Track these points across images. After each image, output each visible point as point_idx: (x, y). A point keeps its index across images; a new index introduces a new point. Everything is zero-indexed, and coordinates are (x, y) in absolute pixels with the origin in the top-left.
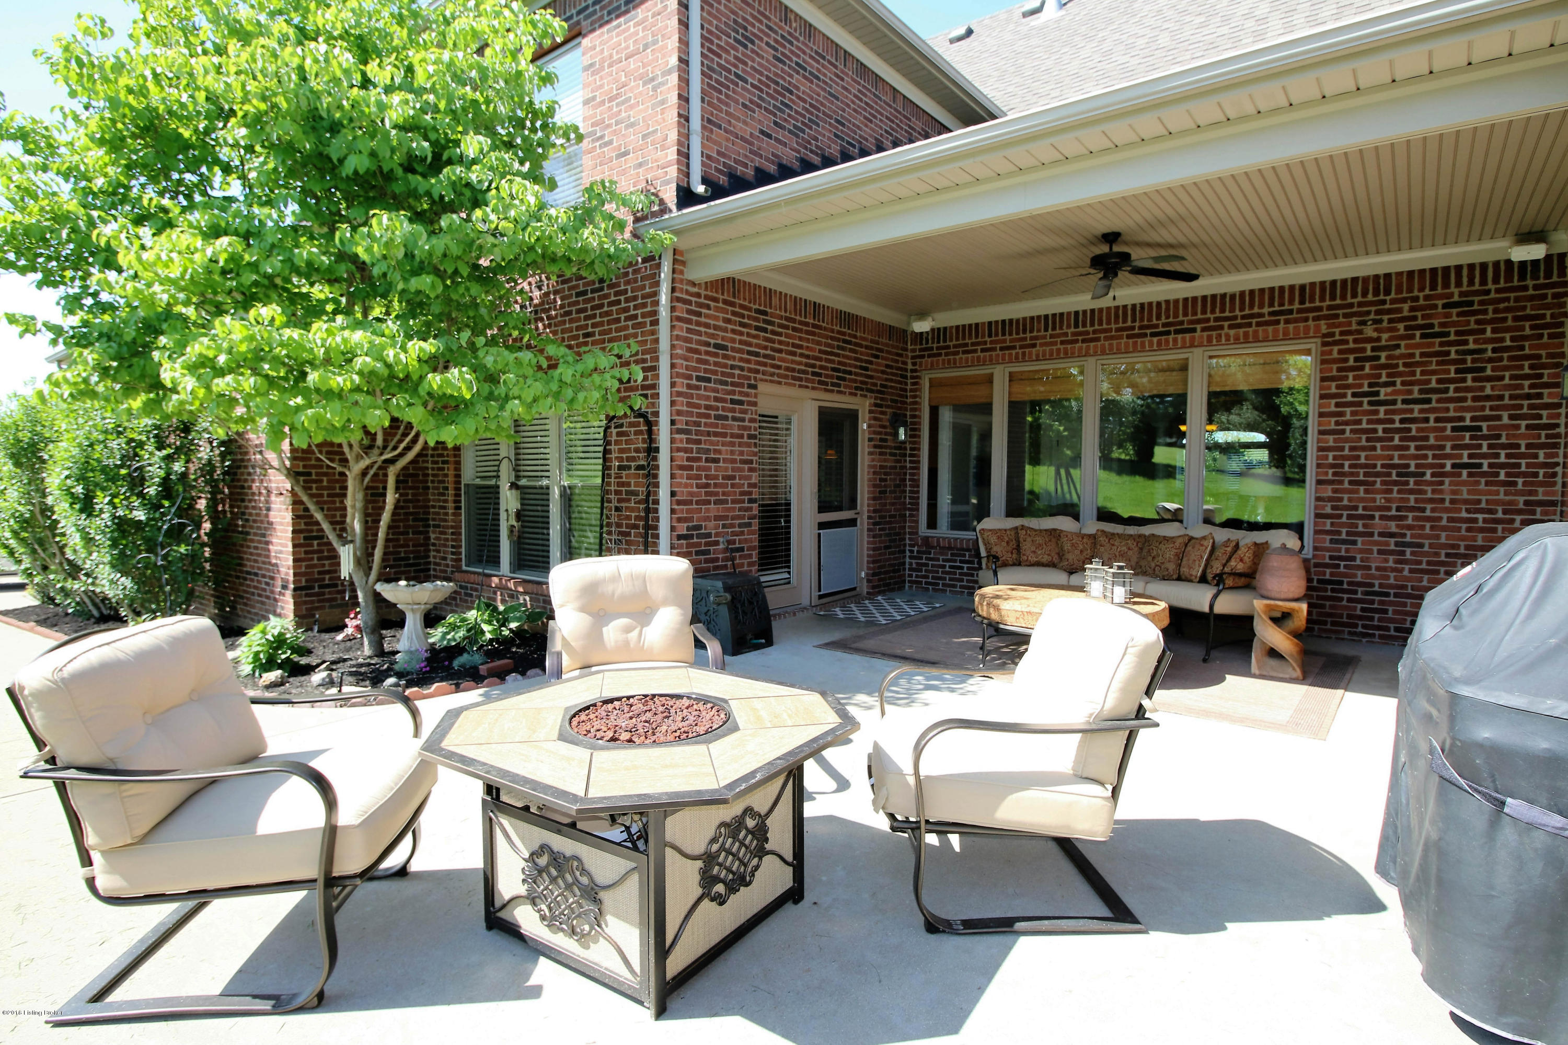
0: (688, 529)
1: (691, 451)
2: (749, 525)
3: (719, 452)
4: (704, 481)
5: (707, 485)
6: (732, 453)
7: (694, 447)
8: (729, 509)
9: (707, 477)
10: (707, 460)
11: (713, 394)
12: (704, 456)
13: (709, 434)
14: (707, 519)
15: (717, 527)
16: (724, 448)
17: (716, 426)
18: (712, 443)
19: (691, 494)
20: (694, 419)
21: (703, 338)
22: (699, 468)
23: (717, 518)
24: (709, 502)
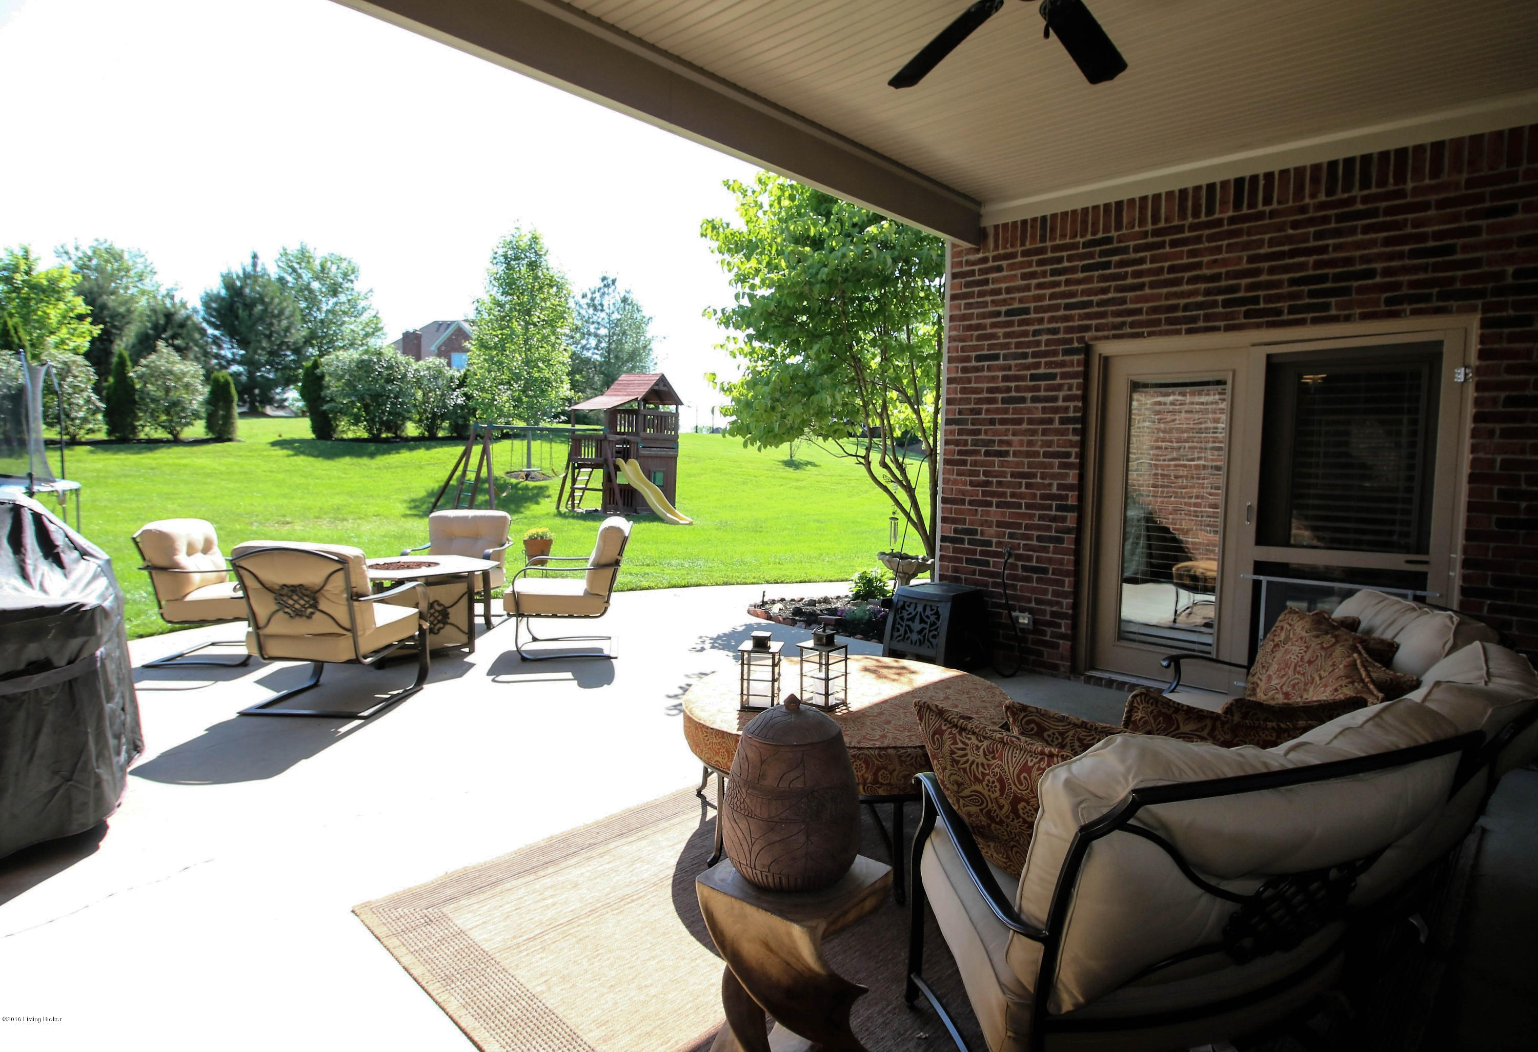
0: (956, 531)
1: (965, 443)
2: (1059, 540)
3: (1009, 443)
4: (982, 478)
5: (987, 484)
6: (1030, 443)
7: (970, 438)
8: (1023, 516)
9: (986, 474)
10: (987, 454)
11: (1000, 374)
12: (983, 449)
13: (992, 422)
14: (988, 524)
15: (998, 535)
16: (1016, 439)
17: (1006, 411)
18: (996, 433)
19: (963, 493)
20: (972, 406)
21: (990, 309)
22: (975, 463)
23: (999, 524)
24: (989, 504)
